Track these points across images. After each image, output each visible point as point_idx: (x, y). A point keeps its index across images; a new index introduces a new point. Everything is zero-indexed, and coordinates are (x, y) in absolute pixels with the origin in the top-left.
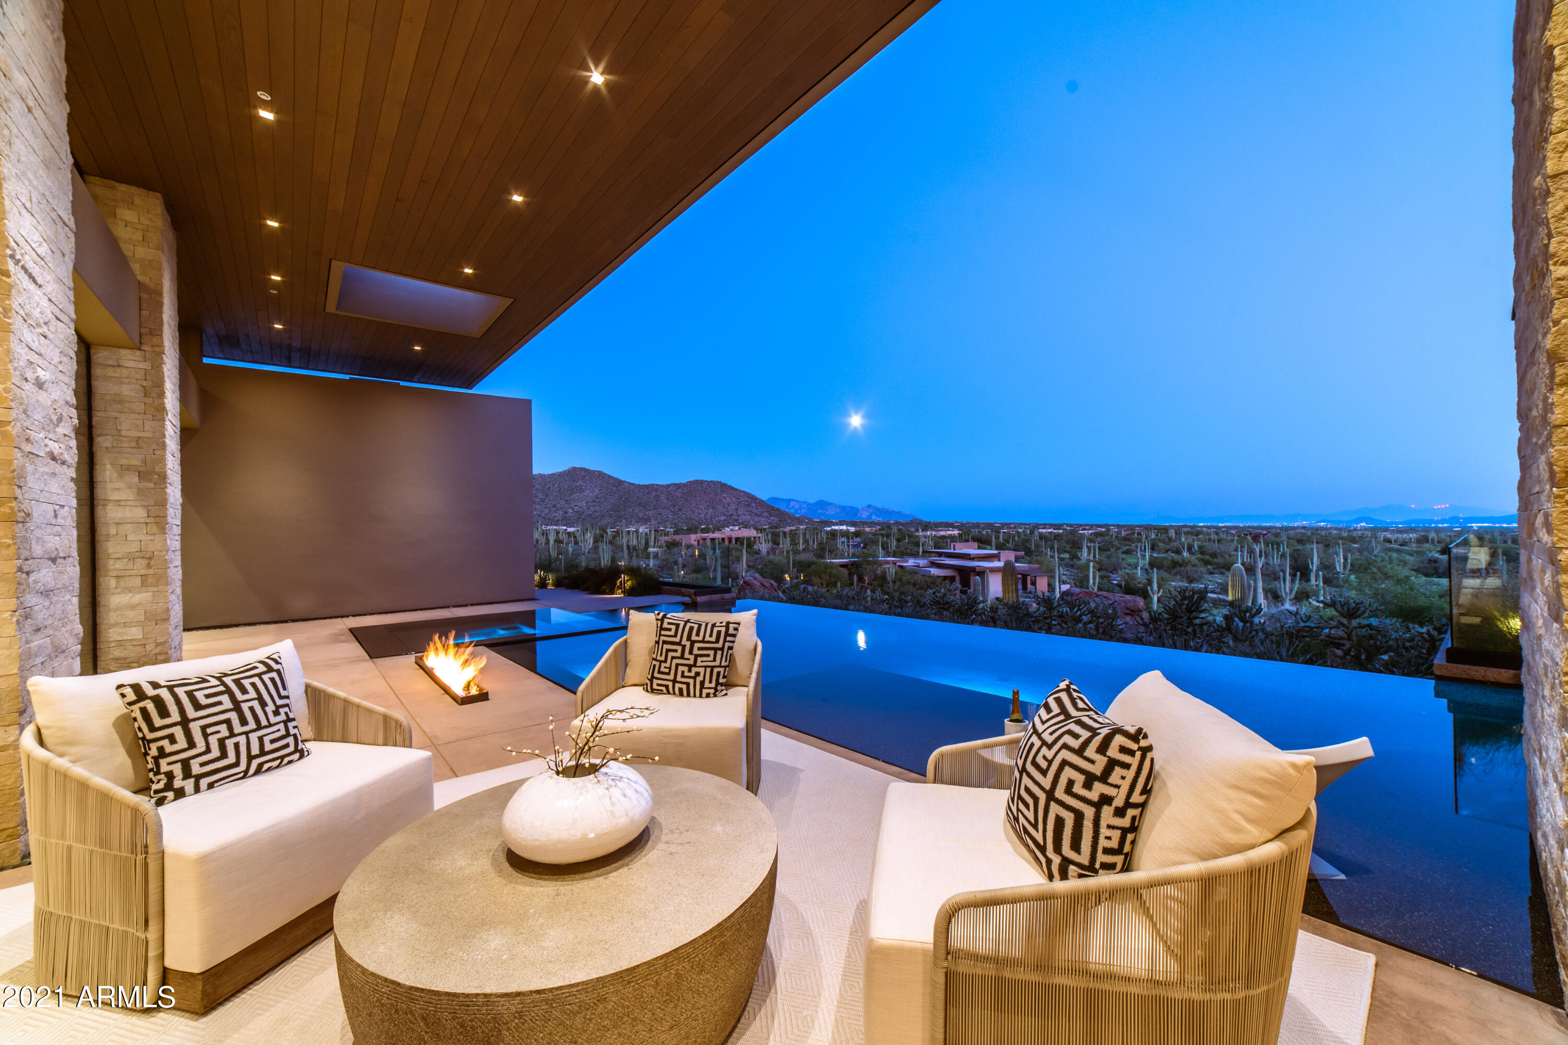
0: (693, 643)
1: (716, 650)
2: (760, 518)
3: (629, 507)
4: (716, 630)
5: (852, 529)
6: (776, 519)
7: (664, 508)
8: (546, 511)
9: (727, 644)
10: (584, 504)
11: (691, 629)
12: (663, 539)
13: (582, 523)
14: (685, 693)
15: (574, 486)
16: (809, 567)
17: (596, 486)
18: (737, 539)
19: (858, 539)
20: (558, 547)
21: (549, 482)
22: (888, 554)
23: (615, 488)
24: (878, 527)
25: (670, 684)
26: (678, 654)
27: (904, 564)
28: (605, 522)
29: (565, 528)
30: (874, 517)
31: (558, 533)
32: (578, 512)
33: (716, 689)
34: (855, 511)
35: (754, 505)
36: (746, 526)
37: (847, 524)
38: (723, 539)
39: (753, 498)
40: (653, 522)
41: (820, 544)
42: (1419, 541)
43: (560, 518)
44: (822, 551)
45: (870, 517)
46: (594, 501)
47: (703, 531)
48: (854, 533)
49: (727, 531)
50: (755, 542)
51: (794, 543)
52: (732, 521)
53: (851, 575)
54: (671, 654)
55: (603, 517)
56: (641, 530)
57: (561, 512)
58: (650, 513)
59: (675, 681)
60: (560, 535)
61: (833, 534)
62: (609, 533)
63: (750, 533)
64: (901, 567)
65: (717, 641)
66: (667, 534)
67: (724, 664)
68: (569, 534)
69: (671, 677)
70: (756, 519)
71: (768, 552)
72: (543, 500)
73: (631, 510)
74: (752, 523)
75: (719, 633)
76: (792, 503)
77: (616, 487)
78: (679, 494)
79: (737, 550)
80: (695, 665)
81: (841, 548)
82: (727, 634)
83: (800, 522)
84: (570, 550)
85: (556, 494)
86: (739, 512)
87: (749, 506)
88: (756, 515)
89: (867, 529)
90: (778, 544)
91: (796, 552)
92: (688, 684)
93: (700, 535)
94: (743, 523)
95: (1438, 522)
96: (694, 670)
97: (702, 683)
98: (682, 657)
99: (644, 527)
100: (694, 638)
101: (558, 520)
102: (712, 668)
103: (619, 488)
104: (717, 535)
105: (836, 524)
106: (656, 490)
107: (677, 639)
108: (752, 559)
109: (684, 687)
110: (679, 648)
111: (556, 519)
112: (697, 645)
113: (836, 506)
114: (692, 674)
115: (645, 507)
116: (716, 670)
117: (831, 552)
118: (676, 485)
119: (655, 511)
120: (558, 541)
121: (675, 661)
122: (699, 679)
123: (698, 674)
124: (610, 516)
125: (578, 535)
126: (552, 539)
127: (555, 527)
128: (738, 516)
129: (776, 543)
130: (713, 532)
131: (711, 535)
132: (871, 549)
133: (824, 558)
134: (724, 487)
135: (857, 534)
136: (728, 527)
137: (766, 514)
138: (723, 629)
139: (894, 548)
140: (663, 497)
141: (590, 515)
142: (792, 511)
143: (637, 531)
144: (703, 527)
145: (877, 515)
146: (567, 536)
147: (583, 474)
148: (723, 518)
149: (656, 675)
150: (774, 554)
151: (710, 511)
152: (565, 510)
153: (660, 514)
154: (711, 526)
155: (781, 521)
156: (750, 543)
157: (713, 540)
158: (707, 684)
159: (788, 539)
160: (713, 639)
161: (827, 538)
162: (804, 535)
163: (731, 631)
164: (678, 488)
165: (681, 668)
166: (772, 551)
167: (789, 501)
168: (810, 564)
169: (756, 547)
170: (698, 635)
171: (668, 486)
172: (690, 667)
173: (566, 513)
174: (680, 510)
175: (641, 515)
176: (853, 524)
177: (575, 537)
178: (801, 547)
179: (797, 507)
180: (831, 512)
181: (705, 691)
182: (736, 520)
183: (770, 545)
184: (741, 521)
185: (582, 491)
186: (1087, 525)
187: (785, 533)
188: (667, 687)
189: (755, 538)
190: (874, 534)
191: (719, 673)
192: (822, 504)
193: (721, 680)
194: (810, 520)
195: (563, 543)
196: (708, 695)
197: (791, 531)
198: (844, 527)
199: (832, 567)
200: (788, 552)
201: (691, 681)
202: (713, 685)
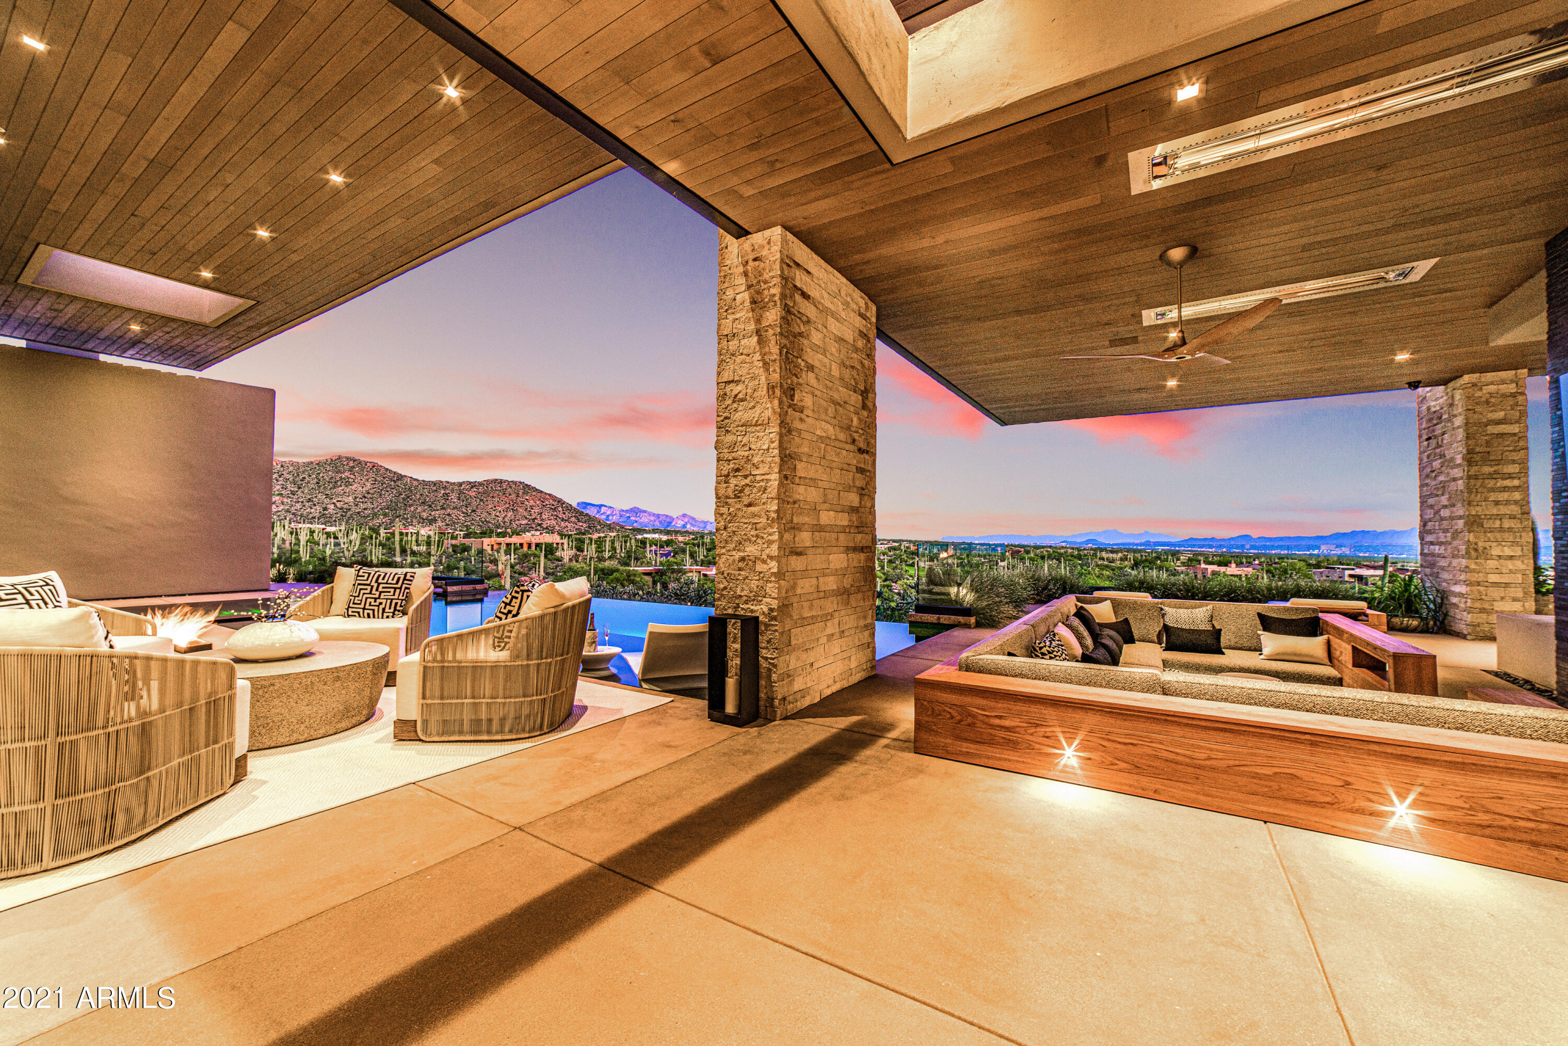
0: (379, 584)
1: (395, 589)
2: (567, 523)
3: (410, 506)
4: (397, 576)
5: (665, 538)
6: (585, 525)
7: (454, 508)
8: (298, 506)
9: (404, 586)
10: (351, 499)
11: (379, 576)
12: (448, 542)
13: (347, 522)
14: (371, 615)
15: (338, 478)
16: (612, 574)
17: (367, 480)
18: (537, 545)
19: (670, 549)
20: (312, 549)
21: (303, 472)
22: (696, 563)
23: (393, 483)
24: (692, 537)
25: (361, 611)
26: (368, 591)
27: (708, 573)
28: (376, 522)
29: (323, 526)
30: (688, 526)
31: (312, 532)
32: (342, 509)
33: (394, 613)
34: (670, 520)
35: (560, 509)
36: (550, 530)
37: (661, 532)
38: (521, 545)
39: (560, 501)
40: (440, 523)
41: (628, 552)
42: (1121, 559)
43: (317, 515)
44: (630, 558)
45: (684, 526)
46: (365, 497)
47: (498, 535)
48: (665, 542)
49: (527, 537)
50: (557, 549)
51: (600, 550)
52: (535, 525)
53: (654, 583)
54: (362, 592)
55: (375, 515)
56: (423, 532)
57: (318, 508)
58: (436, 514)
59: (364, 609)
60: (315, 535)
61: (643, 542)
62: (382, 535)
63: (554, 539)
64: (705, 575)
65: (397, 583)
66: (453, 538)
67: (401, 597)
68: (328, 535)
69: (362, 606)
70: (563, 524)
71: (571, 560)
72: (293, 493)
73: (412, 509)
74: (557, 528)
75: (399, 578)
76: (603, 509)
77: (395, 482)
78: (474, 494)
79: (535, 556)
80: (379, 598)
81: (649, 556)
82: (405, 579)
83: (610, 528)
84: (328, 552)
85: (312, 486)
86: (544, 517)
87: (555, 510)
88: (563, 520)
89: (681, 539)
90: (583, 551)
91: (601, 559)
92: (374, 610)
93: (494, 540)
94: (547, 528)
95: (1137, 545)
96: (378, 601)
97: (384, 609)
98: (370, 593)
99: (428, 528)
100: (380, 581)
101: (314, 518)
102: (392, 600)
103: (399, 483)
104: (515, 540)
105: (649, 532)
106: (445, 488)
107: (368, 582)
108: (552, 566)
109: (371, 612)
110: (369, 588)
111: (311, 516)
112: (381, 586)
113: (650, 514)
114: (377, 604)
115: (430, 506)
116: (394, 602)
117: (637, 559)
118: (470, 483)
119: (443, 512)
120: (312, 542)
121: (366, 596)
122: (381, 607)
123: (381, 603)
124: (385, 515)
125: (340, 535)
126: (303, 538)
127: (309, 525)
128: (542, 520)
129: (580, 549)
130: (510, 537)
131: (508, 540)
132: (679, 557)
133: (628, 565)
134: (527, 488)
135: (668, 543)
136: (529, 531)
137: (573, 519)
138: (402, 577)
139: (702, 557)
140: (453, 497)
141: (359, 513)
142: (603, 517)
143: (418, 534)
144: (499, 530)
145: (692, 525)
146: (325, 536)
147: (351, 464)
148: (524, 522)
149: (351, 605)
150: (577, 561)
151: (510, 514)
152: (324, 506)
153: (449, 515)
154: (509, 530)
155: (589, 527)
156: (550, 550)
157: (508, 545)
158: (387, 610)
159: (594, 546)
160: (394, 582)
161: (637, 546)
162: (613, 542)
163: (408, 577)
164: (472, 487)
165: (369, 600)
166: (575, 558)
167: (600, 506)
168: (612, 571)
169: (558, 554)
170: (383, 579)
171: (460, 484)
172: (375, 599)
173: (325, 509)
174: (473, 511)
175: (425, 515)
176: (668, 533)
177: (336, 538)
178: (607, 555)
179: (608, 513)
180: (644, 519)
181: (385, 615)
182: (540, 525)
183: (574, 552)
184: (545, 526)
185: (348, 484)
186: (884, 540)
187: (591, 539)
188: (358, 613)
189: (557, 544)
190: (686, 544)
191: (396, 604)
192: (636, 511)
193: (398, 608)
194: (622, 527)
195: (319, 545)
196: (388, 617)
197: (600, 538)
198: (656, 536)
199: (635, 575)
200: (591, 558)
201: (376, 608)
202: (392, 610)
